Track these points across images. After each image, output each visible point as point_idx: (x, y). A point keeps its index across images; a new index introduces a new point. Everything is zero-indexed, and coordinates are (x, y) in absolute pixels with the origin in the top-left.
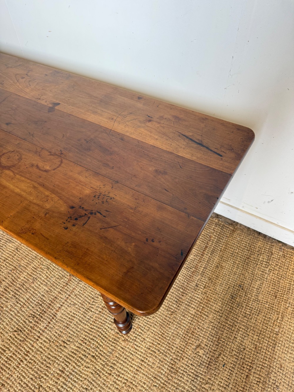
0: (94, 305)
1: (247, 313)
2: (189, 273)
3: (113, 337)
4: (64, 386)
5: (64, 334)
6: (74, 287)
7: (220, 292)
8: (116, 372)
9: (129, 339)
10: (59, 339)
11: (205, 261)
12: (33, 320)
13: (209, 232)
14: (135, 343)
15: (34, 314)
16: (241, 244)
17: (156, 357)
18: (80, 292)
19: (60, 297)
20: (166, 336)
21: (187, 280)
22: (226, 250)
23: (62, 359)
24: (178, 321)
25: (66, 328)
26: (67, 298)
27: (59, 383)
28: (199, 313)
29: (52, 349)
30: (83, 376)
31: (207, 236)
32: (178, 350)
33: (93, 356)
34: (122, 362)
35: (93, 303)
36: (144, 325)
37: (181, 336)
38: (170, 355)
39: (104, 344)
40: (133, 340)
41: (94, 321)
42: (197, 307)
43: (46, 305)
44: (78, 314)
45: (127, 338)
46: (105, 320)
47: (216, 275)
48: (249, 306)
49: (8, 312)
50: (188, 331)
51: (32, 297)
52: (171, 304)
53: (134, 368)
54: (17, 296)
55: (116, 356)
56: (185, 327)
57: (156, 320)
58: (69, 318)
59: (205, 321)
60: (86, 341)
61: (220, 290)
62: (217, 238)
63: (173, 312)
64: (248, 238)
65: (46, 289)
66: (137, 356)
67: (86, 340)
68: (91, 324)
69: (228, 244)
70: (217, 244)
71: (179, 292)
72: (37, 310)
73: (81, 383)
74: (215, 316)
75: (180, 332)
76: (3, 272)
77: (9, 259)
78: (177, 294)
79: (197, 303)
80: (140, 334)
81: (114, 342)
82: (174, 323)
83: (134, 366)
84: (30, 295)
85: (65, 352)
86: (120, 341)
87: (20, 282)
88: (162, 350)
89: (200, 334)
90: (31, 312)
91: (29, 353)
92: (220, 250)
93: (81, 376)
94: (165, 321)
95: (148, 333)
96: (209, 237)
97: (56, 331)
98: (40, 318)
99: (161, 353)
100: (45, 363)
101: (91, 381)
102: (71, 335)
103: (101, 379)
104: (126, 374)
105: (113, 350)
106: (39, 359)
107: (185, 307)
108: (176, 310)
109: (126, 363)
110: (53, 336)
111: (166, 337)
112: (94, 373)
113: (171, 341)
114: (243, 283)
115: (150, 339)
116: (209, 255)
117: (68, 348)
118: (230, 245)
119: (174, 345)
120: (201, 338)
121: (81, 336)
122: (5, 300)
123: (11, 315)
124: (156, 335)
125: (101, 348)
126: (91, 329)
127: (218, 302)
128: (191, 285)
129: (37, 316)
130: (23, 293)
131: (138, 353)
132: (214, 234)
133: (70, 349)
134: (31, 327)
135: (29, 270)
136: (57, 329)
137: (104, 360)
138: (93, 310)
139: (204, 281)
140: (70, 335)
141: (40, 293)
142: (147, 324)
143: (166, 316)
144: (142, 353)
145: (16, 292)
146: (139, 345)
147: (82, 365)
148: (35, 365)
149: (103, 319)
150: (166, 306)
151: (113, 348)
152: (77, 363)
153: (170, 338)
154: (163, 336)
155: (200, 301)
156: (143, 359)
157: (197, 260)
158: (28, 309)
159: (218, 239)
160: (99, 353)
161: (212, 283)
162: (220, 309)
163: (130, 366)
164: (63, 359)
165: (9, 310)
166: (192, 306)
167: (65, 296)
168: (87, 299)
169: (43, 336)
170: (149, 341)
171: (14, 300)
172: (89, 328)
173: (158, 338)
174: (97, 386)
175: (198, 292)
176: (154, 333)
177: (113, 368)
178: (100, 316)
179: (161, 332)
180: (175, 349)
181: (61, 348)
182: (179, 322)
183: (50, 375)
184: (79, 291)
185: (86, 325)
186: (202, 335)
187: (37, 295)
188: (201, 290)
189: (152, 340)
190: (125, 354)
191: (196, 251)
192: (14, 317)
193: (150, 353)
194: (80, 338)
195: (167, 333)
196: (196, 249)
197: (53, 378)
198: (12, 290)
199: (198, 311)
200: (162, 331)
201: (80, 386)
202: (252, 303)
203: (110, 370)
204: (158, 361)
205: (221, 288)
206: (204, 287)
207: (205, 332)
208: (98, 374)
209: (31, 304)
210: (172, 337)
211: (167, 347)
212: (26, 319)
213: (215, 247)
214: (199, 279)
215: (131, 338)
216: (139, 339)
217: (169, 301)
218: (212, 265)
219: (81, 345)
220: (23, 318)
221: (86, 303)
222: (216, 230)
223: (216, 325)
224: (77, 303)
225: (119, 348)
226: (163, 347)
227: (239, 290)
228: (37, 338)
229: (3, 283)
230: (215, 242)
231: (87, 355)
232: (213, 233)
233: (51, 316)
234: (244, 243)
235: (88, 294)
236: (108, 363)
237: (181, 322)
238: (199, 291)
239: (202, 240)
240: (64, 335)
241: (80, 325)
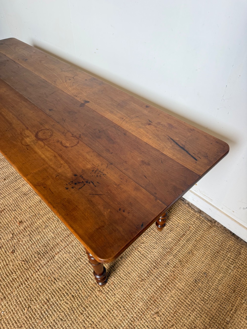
1: (205, 298)
2: (164, 252)
3: (91, 285)
4: (46, 312)
5: (56, 273)
6: (73, 239)
7: (186, 274)
8: (87, 314)
9: (103, 291)
10: (52, 275)
11: (180, 246)
12: (38, 256)
13: (189, 223)
14: (107, 295)
15: (39, 252)
16: (215, 239)
17: (120, 311)
18: (76, 244)
19: (61, 244)
20: (132, 297)
21: (161, 258)
22: (201, 241)
23: (50, 291)
24: (145, 288)
25: (59, 269)
26: (66, 246)
27: (43, 308)
28: (164, 286)
29: (45, 282)
30: (62, 309)
31: (187, 226)
32: (139, 311)
33: (73, 296)
34: (93, 307)
36: (117, 283)
37: (145, 301)
38: (132, 314)
39: (83, 289)
40: (106, 292)
41: (81, 269)
42: (164, 281)
43: (50, 248)
44: (70, 260)
45: (102, 289)
46: (89, 271)
47: (186, 259)
49: (22, 245)
50: (151, 298)
51: (41, 239)
52: (143, 273)
53: (101, 315)
54: (31, 236)
55: (90, 301)
56: (150, 295)
57: (128, 282)
58: (63, 262)
59: (167, 294)
60: (70, 283)
62: (195, 229)
63: (143, 280)
64: (222, 235)
65: (53, 236)
66: (106, 306)
67: (71, 282)
68: (78, 271)
69: (203, 237)
70: (194, 235)
71: (152, 265)
72: (42, 250)
73: (59, 314)
74: (177, 292)
75: (145, 297)
76: (26, 216)
77: (33, 207)
78: (150, 266)
79: (164, 278)
80: (112, 290)
81: (91, 290)
82: (142, 288)
83: (101, 313)
84: (40, 237)
85: (54, 286)
86: (96, 290)
87: (36, 226)
88: (127, 307)
89: (161, 304)
90: (38, 250)
91: (29, 280)
92: (195, 240)
93: (60, 309)
94: (135, 285)
95: (119, 290)
96: (188, 227)
97: (52, 269)
98: (43, 256)
99: (125, 309)
100: (37, 290)
101: (67, 315)
103: (74, 316)
104: (94, 318)
105: (89, 296)
106: (34, 286)
107: (154, 279)
108: (146, 278)
109: (96, 308)
110: (48, 272)
112: (70, 309)
113: (135, 302)
114: (207, 272)
115: (119, 295)
116: (185, 242)
117: (57, 284)
118: (204, 238)
119: (137, 306)
120: (161, 307)
121: (68, 278)
122: (23, 236)
123: (24, 248)
124: (125, 294)
125: (80, 291)
126: (77, 275)
127: (182, 282)
128: (163, 262)
129: (41, 254)
130: (36, 234)
131: (107, 304)
132: (193, 226)
133: (58, 286)
134: (35, 261)
135: (44, 219)
136: (52, 268)
137: (80, 301)
139: (175, 261)
140: (60, 275)
141: (47, 238)
142: (120, 283)
143: (137, 281)
144: (110, 305)
145: (32, 233)
146: (110, 298)
147: (63, 300)
148: (30, 290)
149: (88, 269)
150: (139, 274)
151: (89, 294)
152: (60, 297)
153: (135, 299)
154: (130, 297)
155: (167, 276)
156: (110, 310)
157: (173, 243)
158: (36, 247)
159: (196, 231)
160: (78, 295)
161: (181, 265)
162: (182, 288)
163: (99, 312)
164: (50, 292)
165: (23, 244)
166: (160, 279)
167: (65, 245)
168: (79, 251)
169: (42, 270)
170: (119, 297)
171: (28, 238)
173: (126, 297)
174: (70, 320)
175: (167, 269)
176: (124, 292)
177: (85, 310)
178: (85, 267)
179: (129, 293)
180: (137, 310)
181: (51, 283)
183: (38, 301)
185: (74, 270)
186: (162, 305)
187: (45, 238)
188: (171, 268)
189: (121, 296)
190: (97, 302)
191: (174, 236)
192: (25, 250)
193: (116, 307)
194: (67, 279)
196: (175, 234)
197: (40, 304)
198: (29, 231)
199: (164, 284)
200: (130, 292)
201: (57, 316)
203: (83, 310)
204: (121, 315)
205: (188, 271)
206: (174, 267)
207: (165, 303)
208: (73, 311)
209: (39, 244)
210: (137, 299)
211: (131, 306)
212: (33, 254)
213: (191, 236)
214: (171, 259)
215: (105, 291)
216: (111, 293)
217: (142, 270)
218: (185, 250)
219: (67, 285)
220: (31, 253)
221: (79, 254)
222: (196, 223)
223: (175, 300)
224: (72, 252)
225: (94, 295)
226: (128, 305)
227: (203, 277)
228: (37, 270)
229: (25, 223)
230: (192, 232)
231: (68, 294)
232: (193, 225)
233: (51, 257)
234: (218, 239)
235: (82, 247)
236: (82, 304)
237: (148, 290)
238: (169, 269)
239: (182, 228)
240: (56, 274)
241: (70, 269)
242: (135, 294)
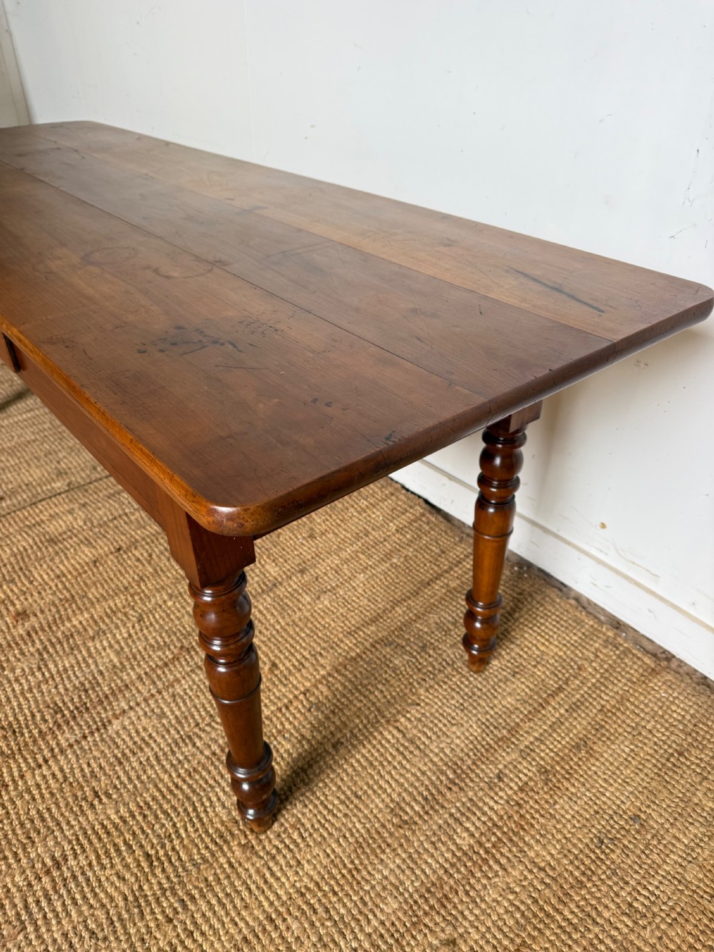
1: (635, 904)
2: (488, 739)
3: (219, 826)
4: (44, 904)
5: (105, 774)
6: (179, 676)
7: (563, 816)
8: (188, 922)
9: (257, 848)
10: (87, 781)
11: (545, 723)
12: (53, 717)
13: (580, 655)
14: (271, 864)
15: (61, 705)
16: (669, 712)
17: (312, 924)
18: (188, 691)
19: (137, 688)
20: (363, 878)
21: (475, 755)
22: (618, 714)
23: (72, 831)
24: (412, 851)
25: (116, 763)
26: (153, 696)
27: (35, 888)
28: (482, 852)
29: (60, 800)
30: (102, 895)
31: (572, 664)
32: (383, 932)
33: (148, 856)
34: (214, 901)
35: (207, 728)
36: (313, 826)
37: (407, 895)
38: (356, 938)
39: (189, 836)
40: (268, 853)
41: (191, 770)
42: (482, 834)
43: (98, 696)
44: (159, 740)
45: (254, 842)
46: (218, 778)
47: (567, 767)
48: (645, 888)
49: (9, 681)
50: (432, 890)
51: (76, 669)
52: (408, 799)
53: (240, 931)
54: (45, 656)
55: (206, 880)
56: (427, 876)
57: (350, 826)
58: (135, 743)
59: (493, 881)
60: (147, 812)
61: (567, 812)
62: (598, 676)
63: (406, 822)
64: (693, 699)
65: (115, 660)
66: (260, 902)
67: (149, 807)
68: (179, 776)
69: (628, 700)
70: (594, 692)
71: (443, 778)
72: (73, 699)
73: (86, 913)
74: (529, 877)
75: (408, 883)
76: (42, 599)
77: (69, 577)
78: (434, 778)
79: (484, 823)
80: (292, 847)
81: (217, 840)
82: (399, 851)
83: (241, 924)
84: (74, 662)
85: (87, 818)
86: (232, 844)
87: (67, 628)
88: (338, 913)
89: (466, 913)
90: (57, 699)
92: (599, 708)
93: (96, 895)
94: (376, 837)
95: (316, 851)
96: (575, 667)
97: (92, 761)
98: (70, 719)
99: (330, 918)
100: (28, 826)
101: (115, 919)
102: (121, 783)
103: (139, 924)
104: (212, 938)
105: (205, 860)
106: (21, 812)
107: (446, 822)
108: (416, 819)
109: (224, 906)
110: (77, 771)
111: (363, 883)
112: (131, 898)
113: (371, 898)
114: (643, 816)
115: (315, 867)
116: (562, 711)
117: (99, 811)
118: (632, 704)
119: (377, 912)
120: (466, 924)
121: (141, 795)
122: (18, 656)
123: (13, 690)
124: (336, 866)
125: (176, 842)
126: (173, 788)
127: (549, 842)
128: (482, 770)
129: (66, 712)
130: (61, 653)
131: (268, 893)
132: (594, 664)
133: (102, 817)
134: (40, 732)
135: (98, 611)
136: (95, 758)
137: (172, 876)
138: (198, 744)
139: (525, 771)
140: (117, 783)
141: (97, 666)
142: (323, 826)
143: (383, 826)
144: (279, 897)
145: (49, 647)
146: (279, 874)
147: (112, 866)
148: (5, 821)
149: (214, 772)
151: (208, 855)
152: (103, 857)
154: (353, 876)
155: (496, 819)
156: (274, 916)
157: (522, 712)
158: (53, 690)
159: (602, 680)
160: (166, 854)
161: (547, 784)
162: (550, 864)
163: (232, 920)
164: (73, 834)
165: (13, 679)
166: (468, 825)
167: (150, 690)
168: (195, 713)
169: (57, 761)
170: (312, 873)
171: (34, 664)
172: (170, 784)
173: (339, 877)
174: (122, 938)
175: (496, 794)
176: (332, 857)
177: (185, 907)
178: (208, 765)
179: (352, 862)
180: (376, 924)
181: (81, 806)
182: (415, 856)
183: (24, 861)
184: (185, 689)
185: (166, 771)
186: (472, 918)
187: (88, 666)
188: (510, 792)
189: (319, 873)
190: (232, 884)
191: (527, 690)
192: (15, 696)
193: (299, 908)
194: (138, 799)
195: (369, 873)
196: (528, 687)
197: (28, 872)
198: (41, 640)
199: (481, 844)
200: (357, 862)
201: (81, 920)
202: (661, 883)
203: (175, 909)
204: (314, 939)
205: (571, 807)
206: (521, 789)
207: (483, 911)
208: (139, 906)
209: (66, 682)
210: (378, 888)
211: (355, 912)
212: (39, 711)
213: (586, 696)
214: (511, 763)
215: (264, 848)
216: (285, 857)
217: (406, 790)
218: (563, 738)
219: (133, 817)
220: (33, 706)
221: (191, 721)
222: (602, 656)
223: (523, 902)
224: (169, 713)
225: (222, 860)
226: (345, 905)
227: (628, 831)
228: (41, 761)
229: (33, 619)
230: (589, 685)
231: (134, 848)
232: (592, 661)
233: (95, 723)
234: (679, 711)
235: (205, 702)
236: (177, 887)
237: (421, 858)
238: (501, 794)
239: (553, 669)
240: (103, 778)
241: (152, 767)
242: (374, 869)
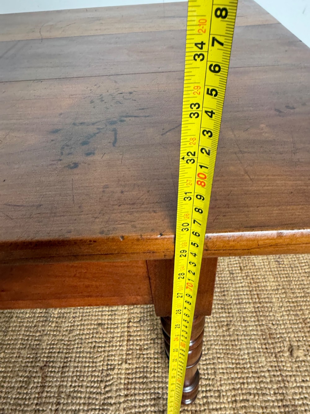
0: (110, 391)
1: (306, 271)
6: (58, 384)
14: (211, 407)
17: (253, 406)
18: (73, 385)
20: (243, 364)
24: (242, 332)
28: (259, 305)
32: (272, 374)
35: (107, 389)
37: (261, 350)
38: (269, 389)
40: (204, 404)
42: (251, 299)
48: (302, 263)
50: (264, 337)
56: (257, 335)
57: (215, 351)
59: (273, 311)
63: (227, 325)
74: (278, 296)
75: (256, 345)
79: (247, 294)
82: (240, 338)
88: (253, 389)
89: (281, 331)
94: (227, 343)
95: (218, 377)
99: (255, 395)
107: (238, 308)
108: (229, 319)
111: (245, 366)
113: (254, 367)
115: (226, 384)
119: (262, 369)
120: (285, 335)
124: (231, 373)
127: (268, 278)
138: (113, 401)
139: (235, 262)
143: (224, 336)
146: (218, 406)
149: (137, 404)
150: (214, 323)
153: (250, 363)
154: (240, 368)
155: (248, 289)
161: (245, 260)
162: (277, 285)
166: (244, 301)
167: (51, 410)
168: (92, 390)
170: (227, 388)
173: (236, 375)
175: (238, 280)
176: (225, 371)
178: (129, 404)
180: (268, 374)
182: (245, 333)
184: (71, 386)
186: (284, 331)
188: (240, 275)
189: (229, 384)
193: (242, 408)
195: (242, 359)
199: (256, 303)
200: (234, 361)
202: (303, 257)
204: (260, 411)
206: (241, 270)
207: (284, 324)
210: (252, 361)
211: (257, 380)
215: (200, 405)
216: (211, 396)
221: (94, 396)
223: (287, 307)
224: (77, 408)
226: (252, 383)
235: (89, 379)
237: (248, 332)
238: (239, 278)
242: (242, 356)
